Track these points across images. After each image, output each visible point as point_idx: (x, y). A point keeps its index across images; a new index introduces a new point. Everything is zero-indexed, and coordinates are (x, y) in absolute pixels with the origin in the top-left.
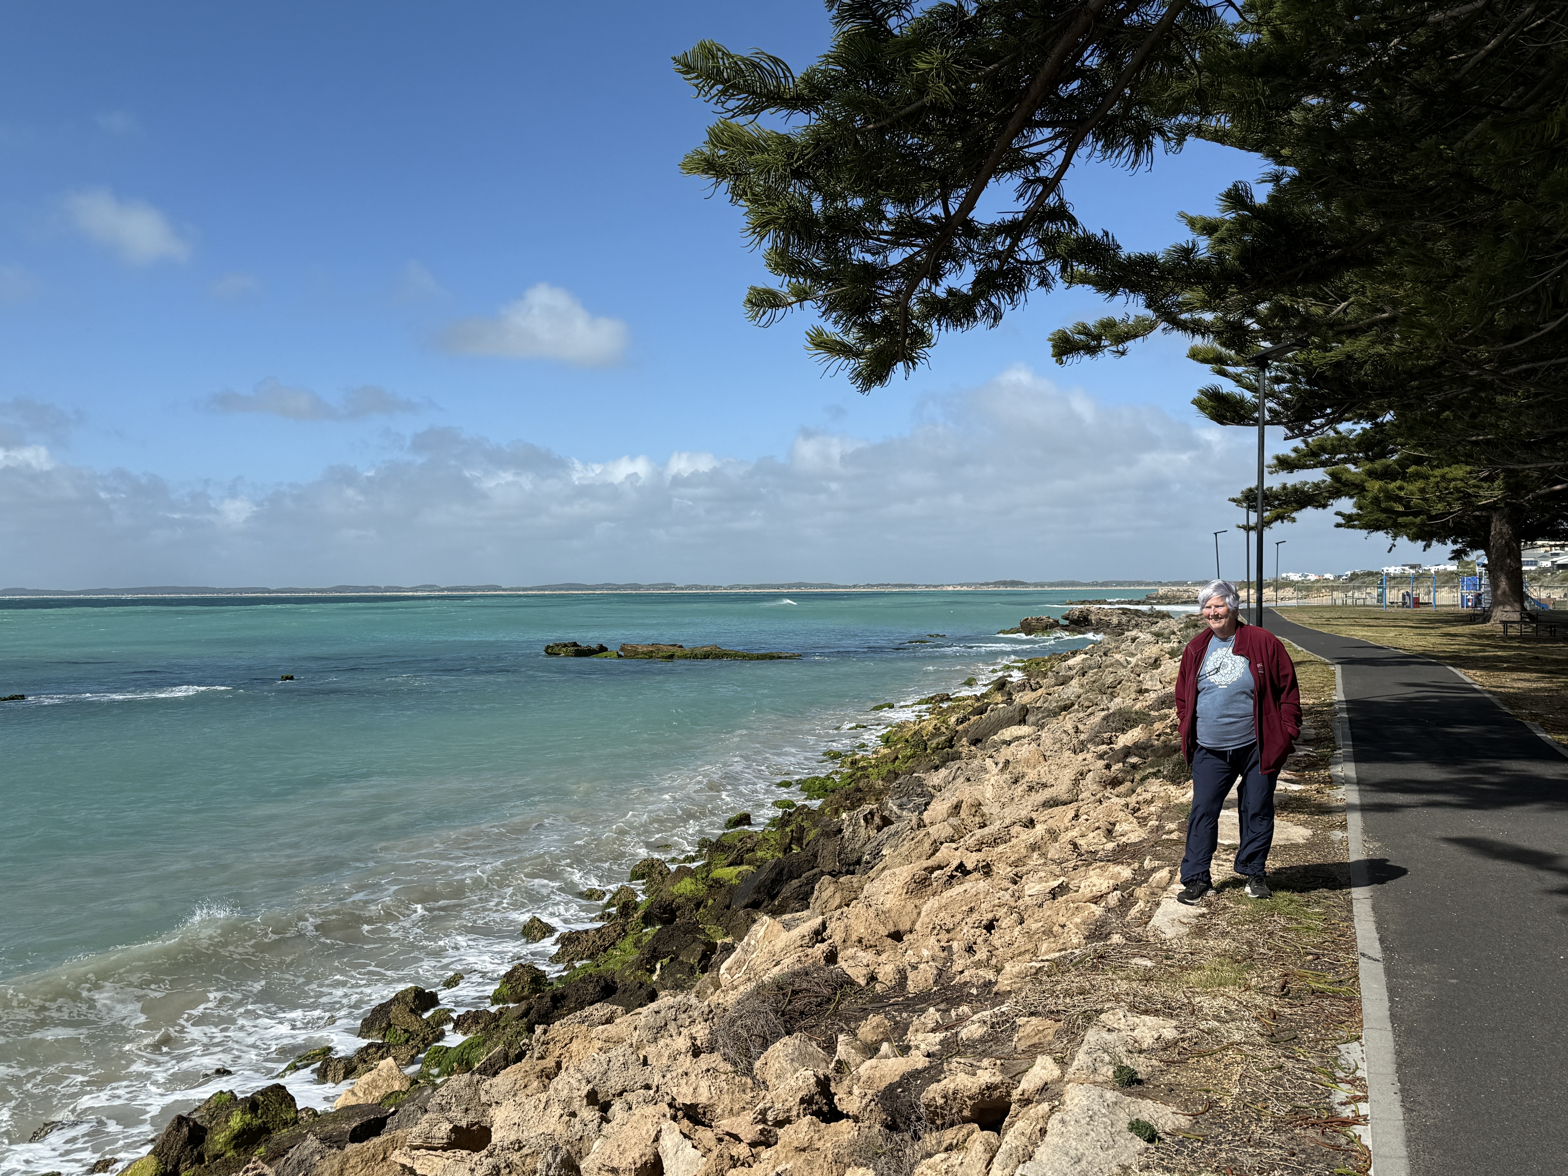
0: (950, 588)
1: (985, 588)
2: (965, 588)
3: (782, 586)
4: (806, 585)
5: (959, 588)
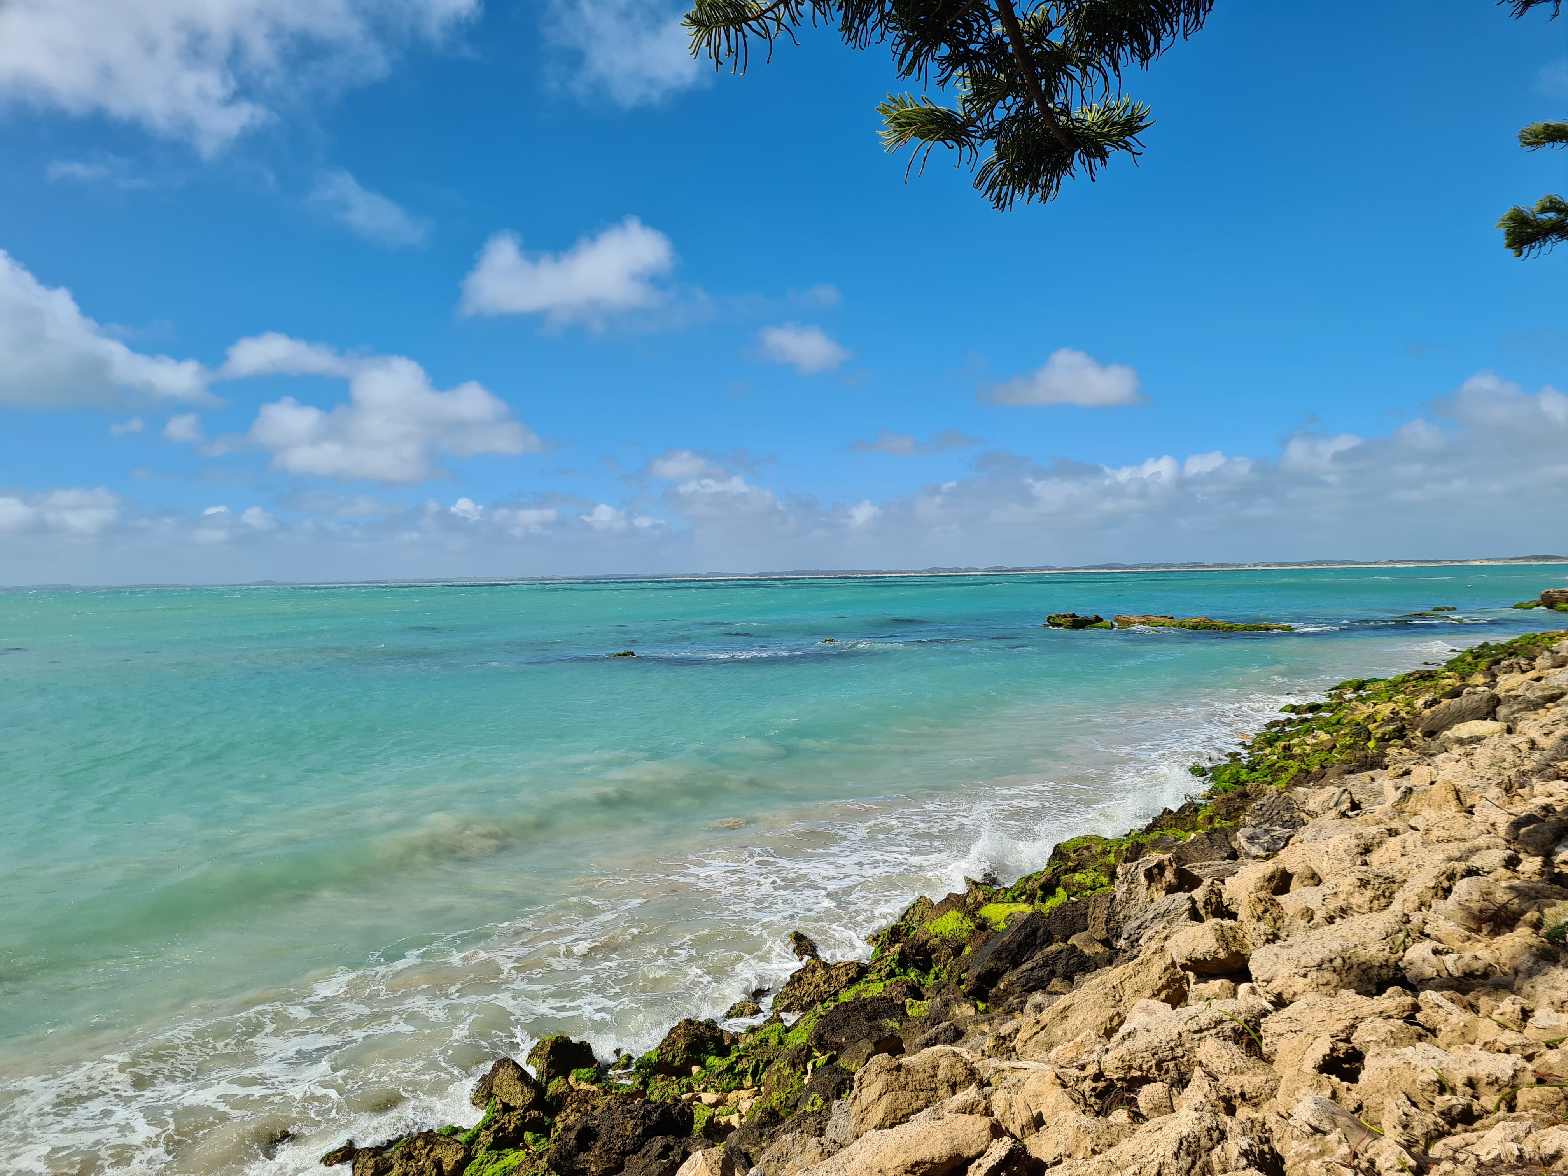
0: (1477, 563)
1: (1514, 563)
2: (1493, 563)
3: (1304, 563)
4: (1327, 562)
5: (1486, 563)
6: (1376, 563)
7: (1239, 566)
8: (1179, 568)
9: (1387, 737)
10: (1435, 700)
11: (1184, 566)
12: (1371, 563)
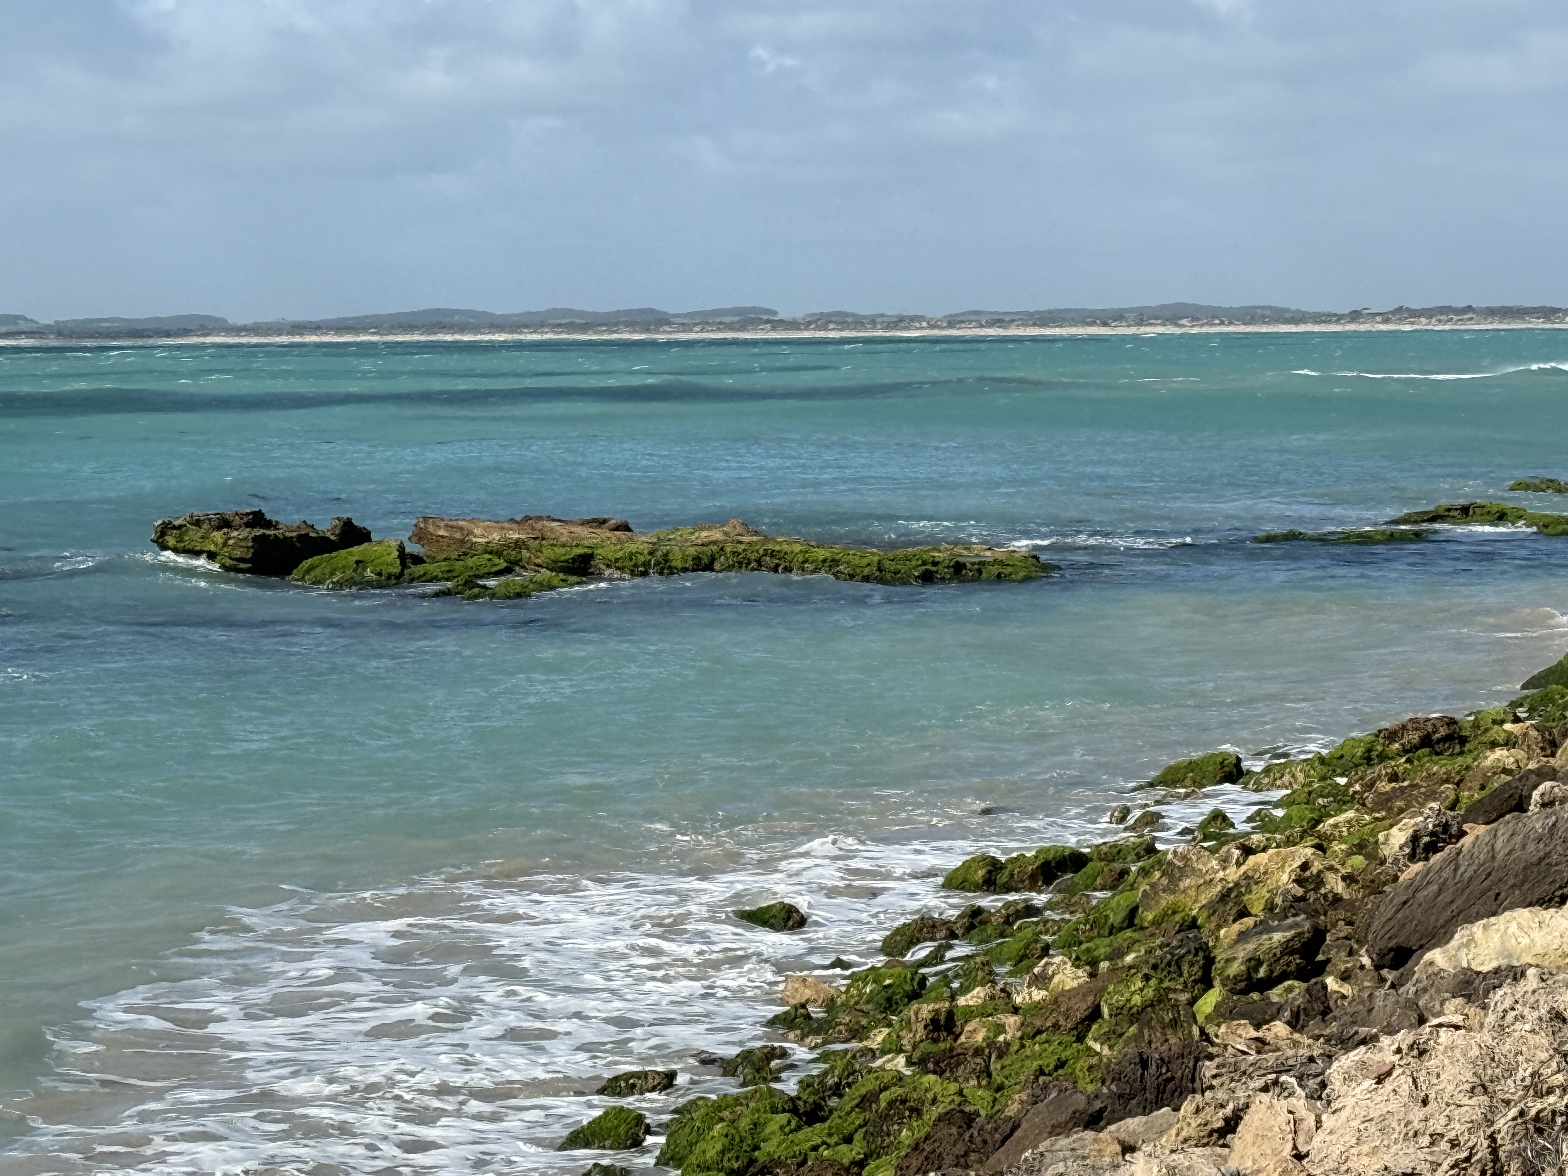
3: (1119, 316)
4: (1196, 314)
6: (1355, 316)
7: (899, 322)
8: (686, 328)
9: (1262, 973)
10: (1446, 826)
11: (704, 319)
12: (1339, 318)
